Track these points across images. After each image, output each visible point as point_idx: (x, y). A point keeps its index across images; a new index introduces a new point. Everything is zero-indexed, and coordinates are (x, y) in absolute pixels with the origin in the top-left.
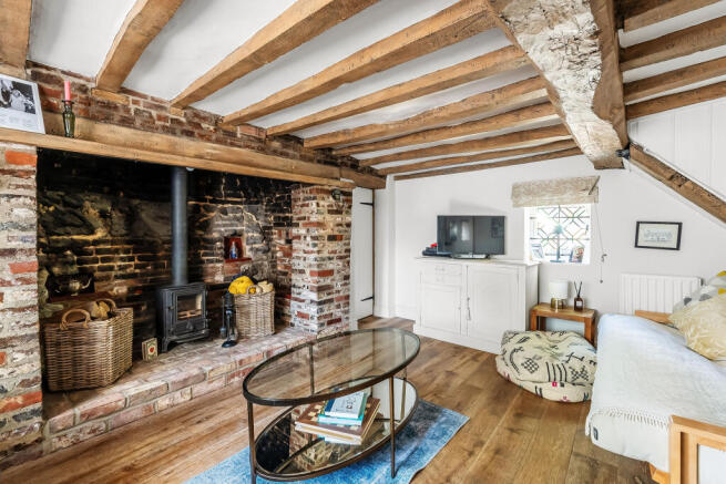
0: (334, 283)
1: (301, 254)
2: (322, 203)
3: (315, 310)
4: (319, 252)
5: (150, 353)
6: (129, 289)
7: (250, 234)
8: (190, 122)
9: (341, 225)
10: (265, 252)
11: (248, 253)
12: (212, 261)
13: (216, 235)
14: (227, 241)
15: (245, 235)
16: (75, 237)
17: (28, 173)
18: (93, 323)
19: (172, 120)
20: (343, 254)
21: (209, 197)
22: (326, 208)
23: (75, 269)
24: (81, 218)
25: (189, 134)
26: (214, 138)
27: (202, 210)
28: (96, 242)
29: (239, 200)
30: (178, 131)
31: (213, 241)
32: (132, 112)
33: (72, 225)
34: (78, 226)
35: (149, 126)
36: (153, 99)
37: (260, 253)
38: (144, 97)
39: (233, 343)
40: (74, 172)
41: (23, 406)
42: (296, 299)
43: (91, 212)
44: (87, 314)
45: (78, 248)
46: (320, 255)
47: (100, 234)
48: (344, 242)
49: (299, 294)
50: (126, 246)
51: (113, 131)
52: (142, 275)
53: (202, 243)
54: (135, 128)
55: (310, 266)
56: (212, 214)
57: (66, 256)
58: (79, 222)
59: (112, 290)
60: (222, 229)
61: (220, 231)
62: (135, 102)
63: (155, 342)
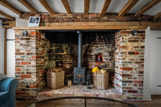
0: (133, 74)
1: (118, 60)
2: (125, 37)
3: (121, 84)
4: (123, 59)
5: (69, 84)
6: (70, 67)
7: (105, 54)
8: (73, 17)
9: (138, 47)
10: (110, 60)
11: (104, 60)
12: (91, 62)
13: (93, 54)
14: (97, 56)
15: (103, 54)
16: (60, 53)
17: (34, 36)
18: (52, 73)
19: (69, 18)
20: (139, 61)
21: (92, 43)
22: (128, 40)
23: (60, 61)
24: (62, 49)
25: (73, 21)
26: (81, 20)
27: (90, 46)
28: (64, 55)
29: (103, 43)
30: (70, 21)
31: (92, 56)
32: (59, 18)
33: (60, 51)
34: (61, 51)
35: (63, 21)
36: (64, 13)
37: (108, 60)
38: (62, 13)
39: (90, 88)
40: (62, 39)
41: (33, 88)
42: (116, 78)
43: (64, 48)
44: (52, 70)
45: (61, 56)
46: (124, 61)
47: (65, 53)
48: (139, 55)
49: (117, 76)
50: (70, 56)
51: (54, 24)
52: (73, 64)
53: (89, 56)
54: (59, 22)
55: (120, 65)
56: (93, 48)
57: (58, 58)
58: (61, 50)
59: (66, 66)
60: (96, 52)
61: (95, 53)
62: (60, 16)
63: (71, 82)
